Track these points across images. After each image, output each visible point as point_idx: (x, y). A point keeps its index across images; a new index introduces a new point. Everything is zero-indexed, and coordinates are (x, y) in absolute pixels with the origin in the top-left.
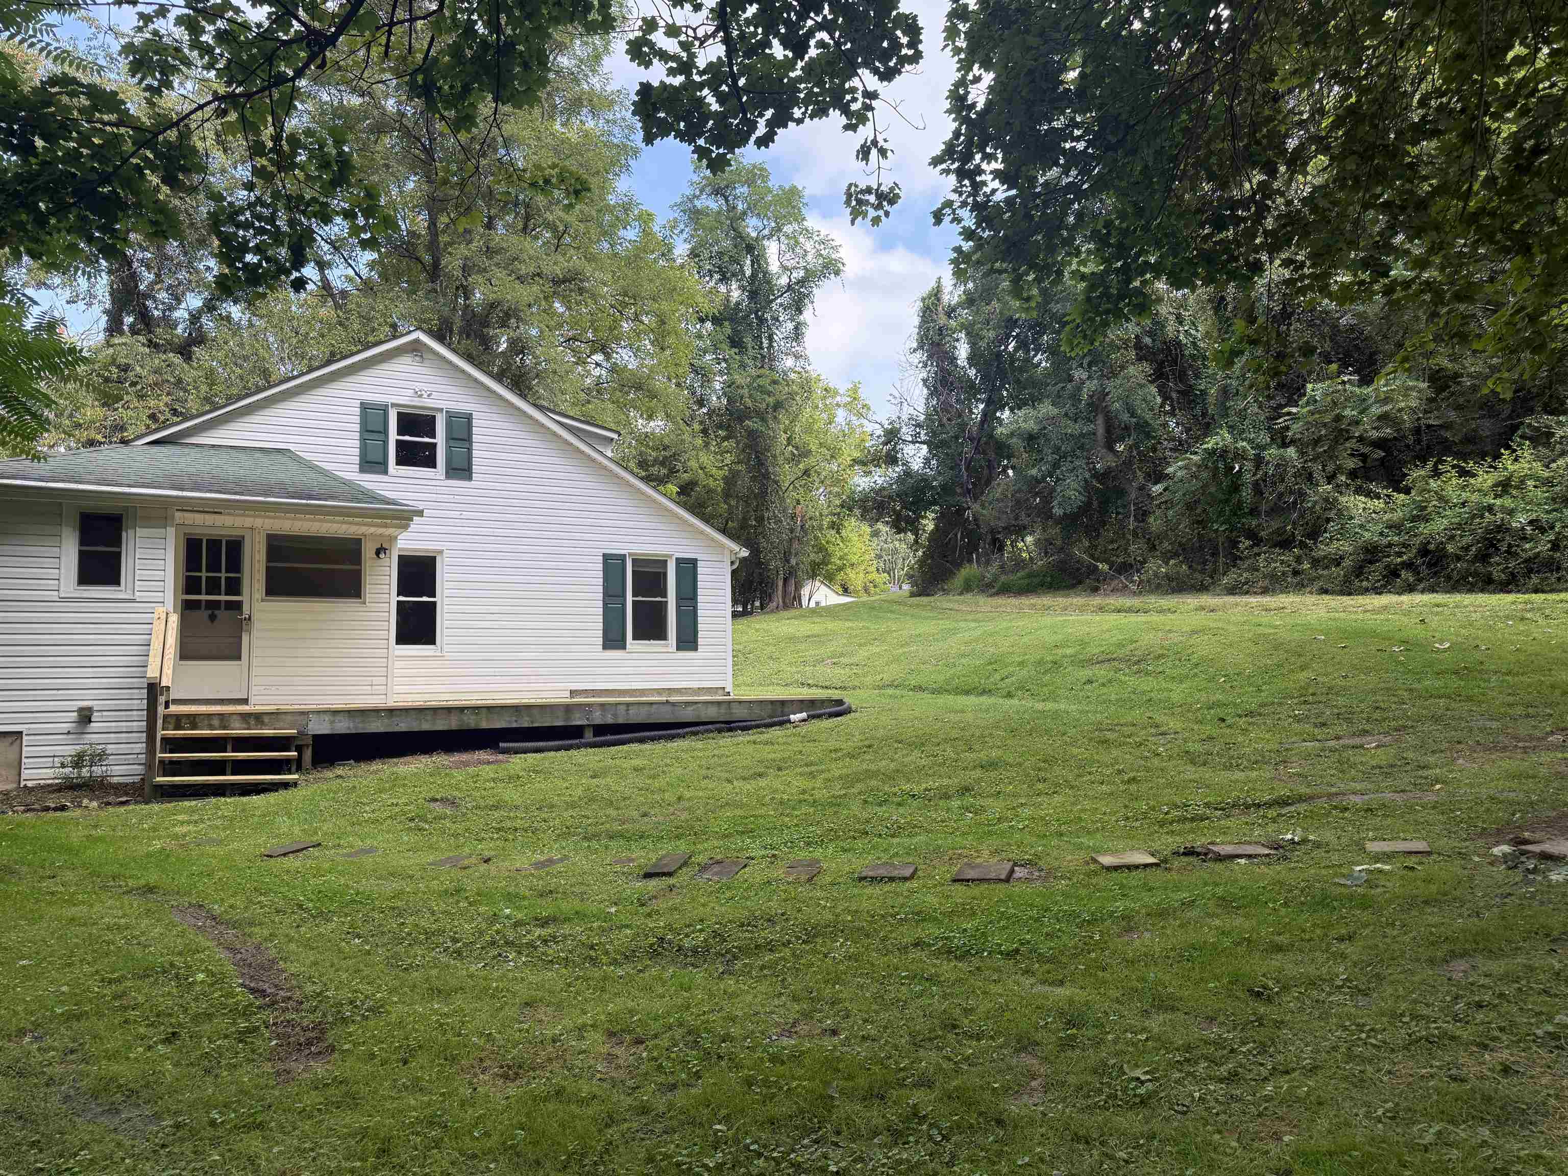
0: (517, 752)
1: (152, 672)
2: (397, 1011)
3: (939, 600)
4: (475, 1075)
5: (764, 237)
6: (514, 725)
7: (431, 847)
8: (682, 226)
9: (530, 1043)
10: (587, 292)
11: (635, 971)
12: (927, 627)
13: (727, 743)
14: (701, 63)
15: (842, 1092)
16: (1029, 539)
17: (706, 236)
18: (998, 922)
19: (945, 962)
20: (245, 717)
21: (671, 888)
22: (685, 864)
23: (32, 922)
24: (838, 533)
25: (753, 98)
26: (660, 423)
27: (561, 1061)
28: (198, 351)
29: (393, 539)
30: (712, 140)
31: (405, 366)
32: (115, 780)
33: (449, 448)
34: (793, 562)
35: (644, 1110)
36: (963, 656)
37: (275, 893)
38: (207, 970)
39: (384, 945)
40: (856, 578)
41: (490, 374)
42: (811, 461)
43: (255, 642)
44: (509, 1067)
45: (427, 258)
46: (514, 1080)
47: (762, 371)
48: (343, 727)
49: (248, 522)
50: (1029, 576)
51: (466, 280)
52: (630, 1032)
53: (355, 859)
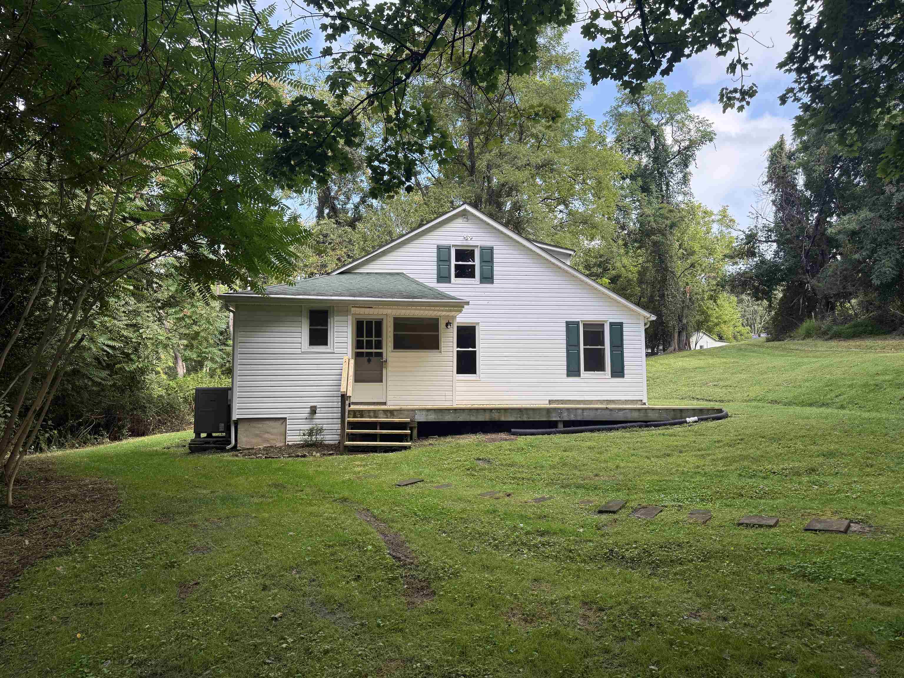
0: (521, 434)
1: (343, 389)
2: (466, 576)
3: (787, 343)
4: (509, 617)
5: (662, 125)
6: (519, 419)
7: (478, 485)
8: (611, 125)
9: (538, 602)
10: (556, 171)
11: (596, 568)
12: (779, 361)
13: (645, 434)
14: (626, 32)
15: (732, 656)
16: (853, 301)
17: (626, 128)
18: (840, 559)
19: (801, 582)
20: (385, 411)
21: (615, 521)
22: (623, 507)
23: (294, 513)
24: (715, 301)
25: (658, 47)
26: (598, 242)
27: (557, 616)
28: (359, 225)
29: (454, 317)
30: (632, 77)
31: (459, 223)
32: (327, 442)
33: (481, 267)
34: (685, 321)
35: (607, 651)
36: (807, 381)
37: (403, 506)
38: (372, 545)
39: (458, 538)
40: (728, 330)
41: (501, 223)
42: (695, 258)
43: (389, 374)
44: (528, 615)
45: (468, 163)
46: (531, 623)
47: (662, 205)
48: (432, 418)
49: (385, 311)
50: (855, 326)
51: (489, 172)
52: (596, 603)
53: (441, 490)
